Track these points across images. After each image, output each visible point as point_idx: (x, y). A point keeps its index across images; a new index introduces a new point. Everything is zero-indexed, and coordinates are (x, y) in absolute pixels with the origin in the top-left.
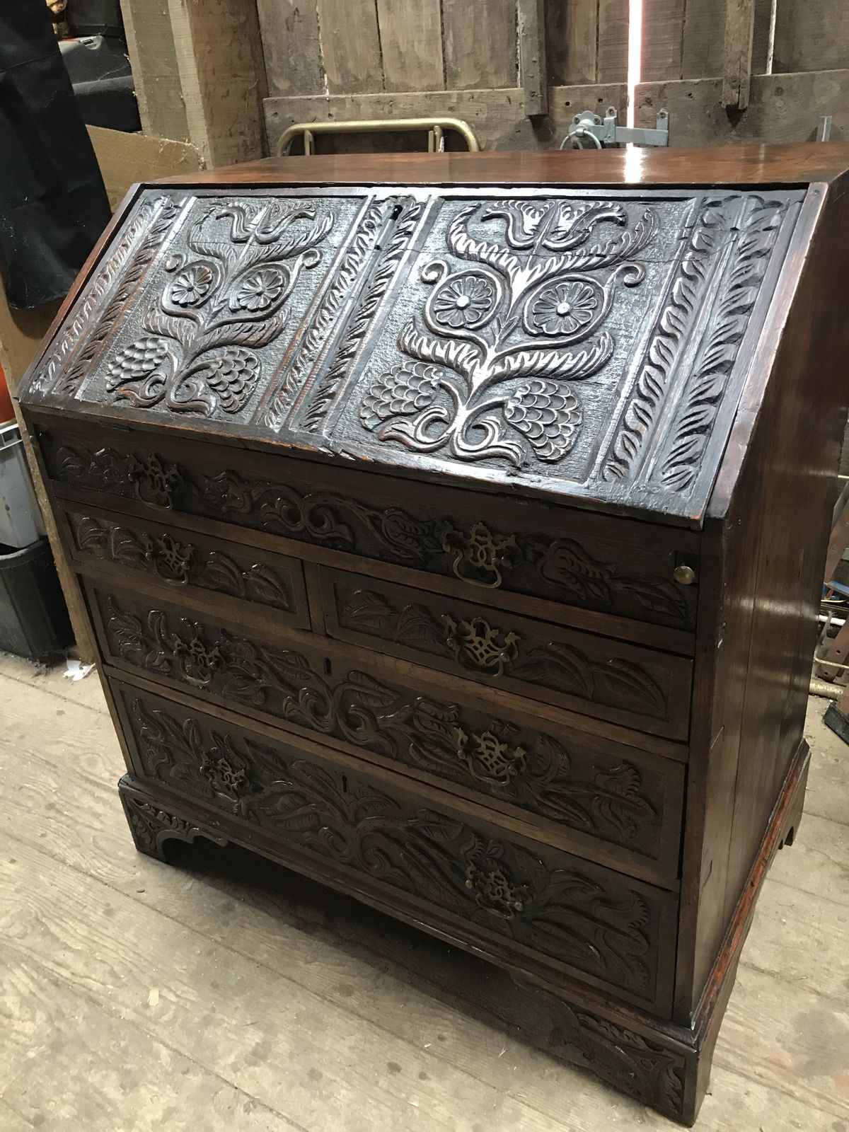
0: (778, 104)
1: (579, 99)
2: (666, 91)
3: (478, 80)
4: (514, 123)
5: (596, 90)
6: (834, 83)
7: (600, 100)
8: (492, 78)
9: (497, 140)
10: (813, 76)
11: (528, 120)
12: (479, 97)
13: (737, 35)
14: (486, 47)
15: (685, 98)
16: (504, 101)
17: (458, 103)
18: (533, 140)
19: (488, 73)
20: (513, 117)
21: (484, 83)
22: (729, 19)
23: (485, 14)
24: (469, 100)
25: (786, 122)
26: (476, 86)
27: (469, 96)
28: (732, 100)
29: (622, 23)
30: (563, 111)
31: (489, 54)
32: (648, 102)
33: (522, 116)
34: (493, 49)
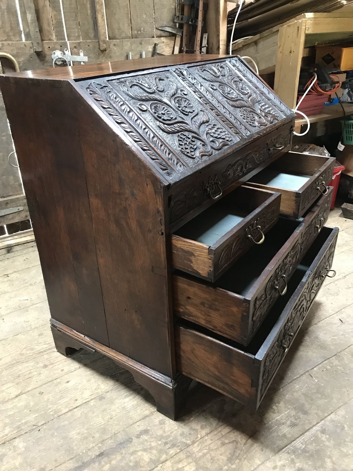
0: (115, 49)
1: (53, 46)
2: (81, 44)
3: (6, 38)
4: (29, 54)
5: (59, 43)
6: (128, 43)
7: (61, 46)
8: (12, 37)
9: (22, 61)
10: (123, 41)
11: (35, 53)
12: (12, 44)
13: (102, 27)
14: (8, 26)
15: (87, 46)
16: (23, 46)
17: (2, 47)
18: (38, 61)
19: (10, 36)
20: (28, 52)
21: (9, 39)
22: (99, 22)
23: (6, 13)
24: (7, 45)
25: (118, 54)
26: (5, 40)
27: (7, 44)
28: (104, 47)
29: (61, 21)
30: (48, 50)
31: (9, 28)
32: (75, 47)
33: (32, 51)
34: (11, 27)
